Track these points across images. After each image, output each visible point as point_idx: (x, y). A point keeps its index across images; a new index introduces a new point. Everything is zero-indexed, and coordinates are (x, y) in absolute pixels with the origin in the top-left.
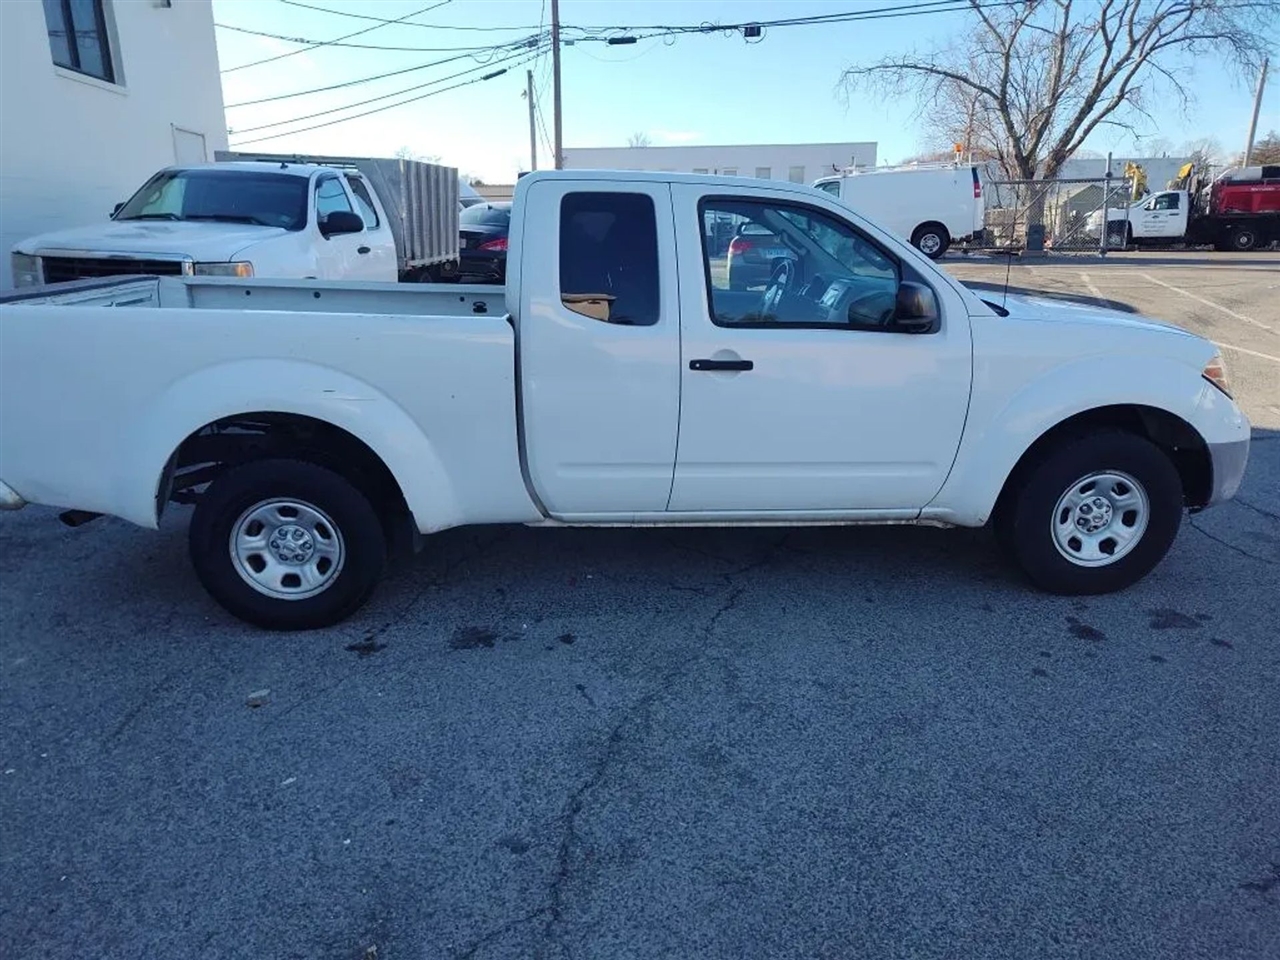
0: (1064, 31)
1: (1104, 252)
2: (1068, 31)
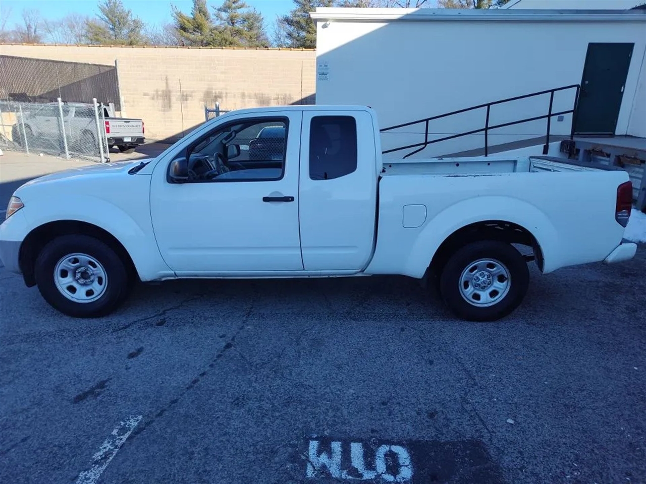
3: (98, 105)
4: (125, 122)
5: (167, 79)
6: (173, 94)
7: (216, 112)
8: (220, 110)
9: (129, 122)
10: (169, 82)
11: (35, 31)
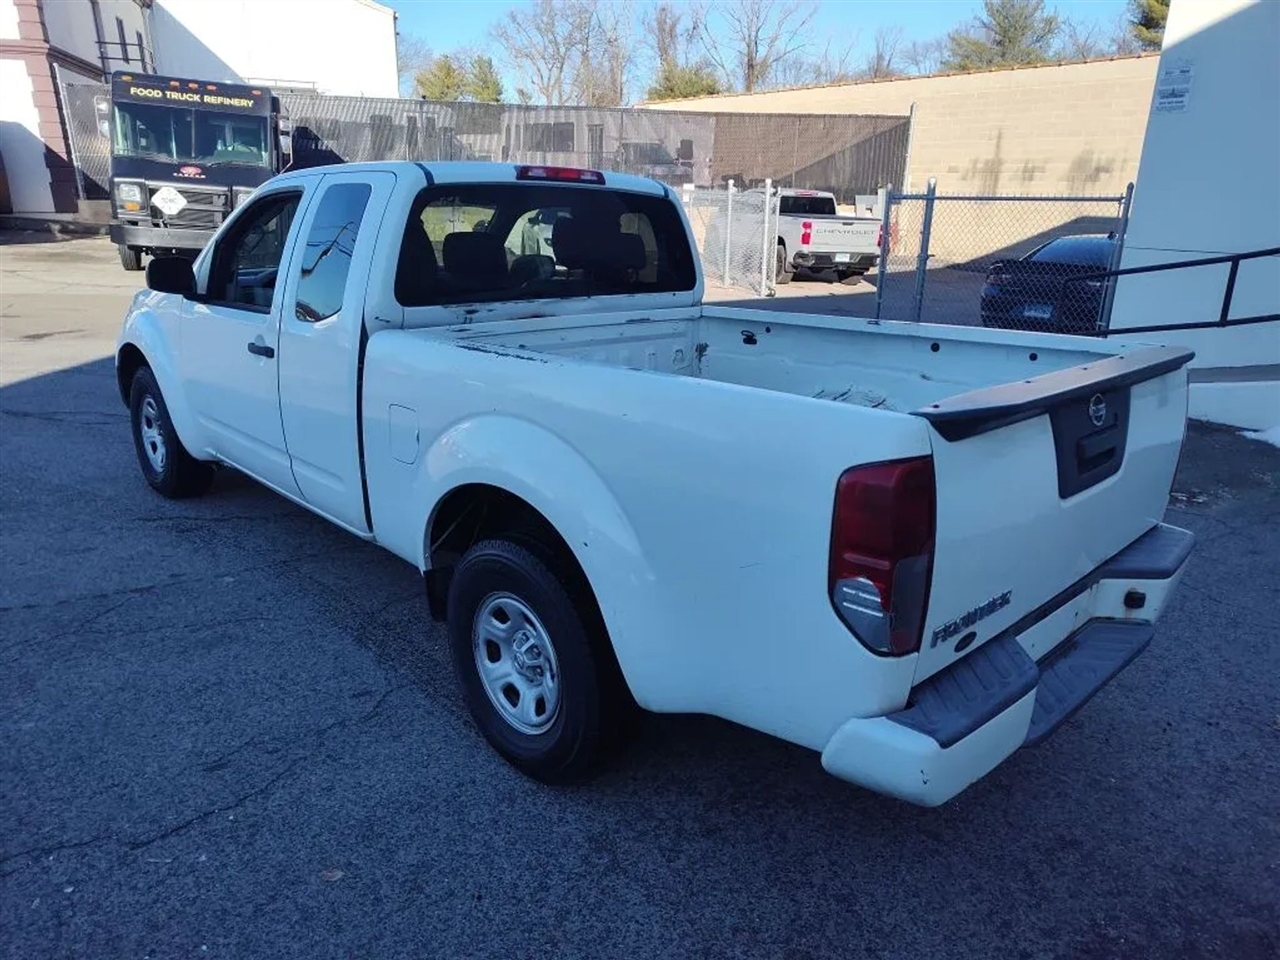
3: (773, 190)
4: (844, 224)
5: (1000, 137)
6: (1005, 167)
7: (928, 199)
8: (937, 194)
9: (851, 224)
10: (1002, 141)
11: (888, 65)
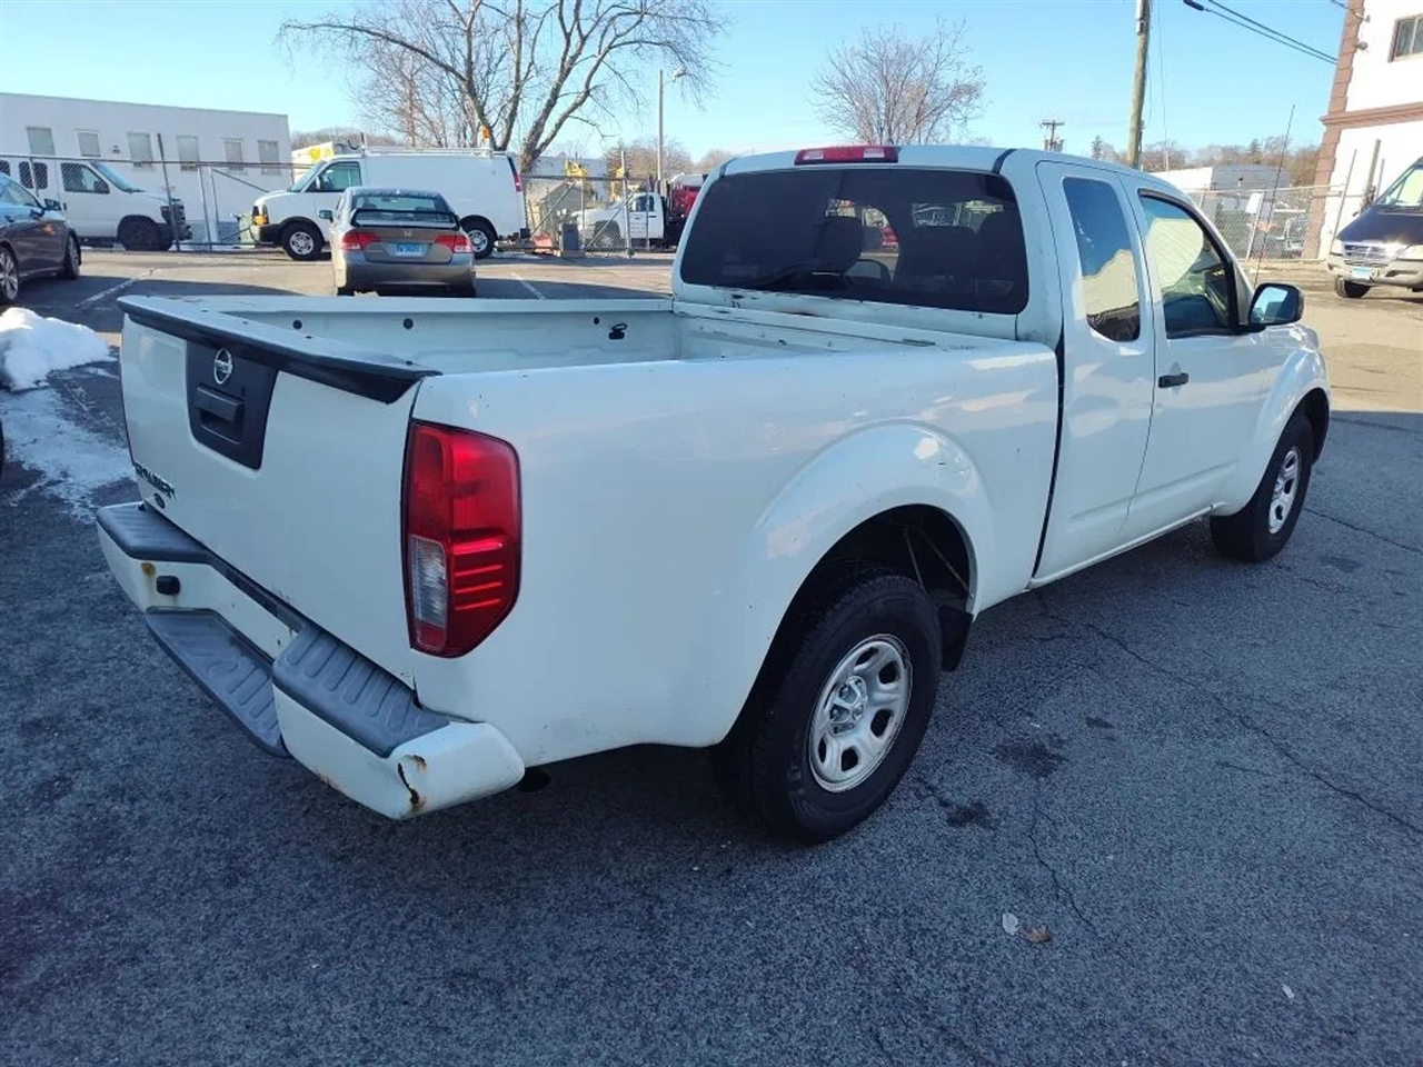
0: (518, 16)
1: (631, 253)
2: (522, 15)
